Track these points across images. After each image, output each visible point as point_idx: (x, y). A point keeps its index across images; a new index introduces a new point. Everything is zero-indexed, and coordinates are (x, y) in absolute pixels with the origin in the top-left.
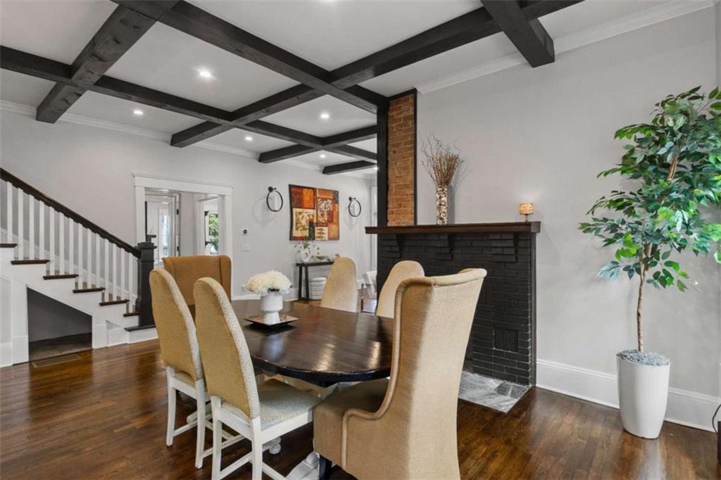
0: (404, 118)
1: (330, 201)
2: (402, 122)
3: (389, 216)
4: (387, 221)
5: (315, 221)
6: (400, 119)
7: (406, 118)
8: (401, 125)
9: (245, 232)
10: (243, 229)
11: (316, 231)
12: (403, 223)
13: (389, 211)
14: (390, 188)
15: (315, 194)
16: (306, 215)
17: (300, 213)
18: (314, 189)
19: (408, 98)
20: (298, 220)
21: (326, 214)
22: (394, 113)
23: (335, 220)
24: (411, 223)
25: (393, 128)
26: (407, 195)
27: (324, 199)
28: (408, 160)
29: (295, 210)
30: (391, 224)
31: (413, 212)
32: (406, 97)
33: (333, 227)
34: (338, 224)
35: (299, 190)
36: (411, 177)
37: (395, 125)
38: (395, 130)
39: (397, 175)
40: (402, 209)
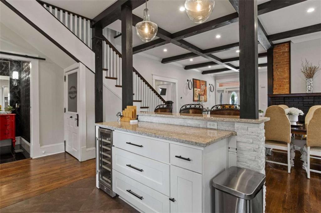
0: (282, 52)
1: (204, 86)
2: (281, 54)
3: (274, 90)
4: (273, 92)
5: (200, 94)
6: (280, 53)
7: (284, 53)
8: (281, 55)
9: (181, 98)
10: (181, 97)
11: (201, 98)
12: (282, 93)
13: (274, 88)
14: (274, 79)
15: (200, 82)
16: (198, 91)
17: (196, 90)
18: (200, 80)
19: (285, 45)
20: (196, 93)
21: (203, 91)
22: (277, 50)
23: (206, 93)
24: (288, 93)
25: (276, 56)
26: (285, 82)
27: (203, 85)
28: (285, 68)
29: (195, 89)
30: (275, 93)
31: (288, 88)
32: (284, 44)
33: (205, 96)
34: (206, 95)
35: (196, 81)
36: (287, 75)
37: (277, 55)
38: (277, 57)
39: (279, 74)
40: (281, 87)
